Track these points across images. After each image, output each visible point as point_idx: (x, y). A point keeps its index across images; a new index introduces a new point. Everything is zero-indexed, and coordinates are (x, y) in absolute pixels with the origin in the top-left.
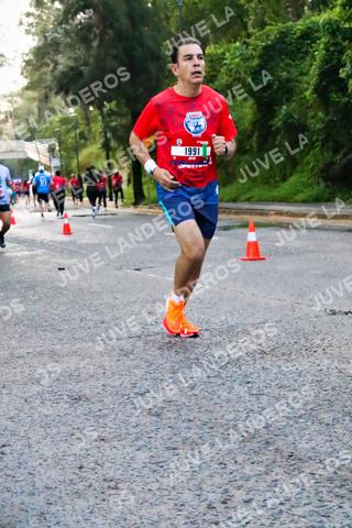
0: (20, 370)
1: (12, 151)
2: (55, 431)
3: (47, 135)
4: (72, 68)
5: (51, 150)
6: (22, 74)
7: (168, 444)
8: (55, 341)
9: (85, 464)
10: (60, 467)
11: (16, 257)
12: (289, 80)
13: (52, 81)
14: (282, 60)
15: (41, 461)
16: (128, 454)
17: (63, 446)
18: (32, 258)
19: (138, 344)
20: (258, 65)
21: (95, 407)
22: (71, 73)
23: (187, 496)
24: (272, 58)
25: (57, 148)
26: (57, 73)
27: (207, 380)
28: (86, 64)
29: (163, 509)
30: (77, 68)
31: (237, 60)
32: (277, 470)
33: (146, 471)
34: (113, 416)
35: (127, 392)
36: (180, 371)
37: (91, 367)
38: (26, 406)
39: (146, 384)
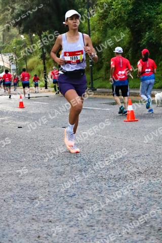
2: (22, 217)
3: (8, 51)
4: (23, 11)
5: (11, 59)
7: (88, 224)
8: (19, 168)
9: (41, 235)
10: (27, 237)
12: (150, 17)
14: (146, 6)
15: (16, 234)
16: (66, 229)
17: (28, 225)
19: (68, 168)
20: (132, 9)
21: (45, 204)
24: (140, 5)
25: (14, 59)
26: (14, 14)
27: (108, 188)
30: (26, 11)
31: (120, 6)
32: (152, 237)
33: (76, 238)
34: (56, 209)
35: (63, 195)
36: (92, 183)
37: (41, 181)
38: (5, 204)
39: (73, 191)
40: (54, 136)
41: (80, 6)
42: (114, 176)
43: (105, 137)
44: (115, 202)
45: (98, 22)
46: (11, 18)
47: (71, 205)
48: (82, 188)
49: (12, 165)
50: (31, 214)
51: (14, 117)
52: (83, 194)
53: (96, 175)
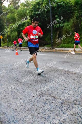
7: (3, 81)
14: (21, 27)
20: (18, 27)
23: (6, 89)
27: (9, 72)
29: (2, 91)
32: (19, 84)
41: (5, 26)
42: (11, 69)
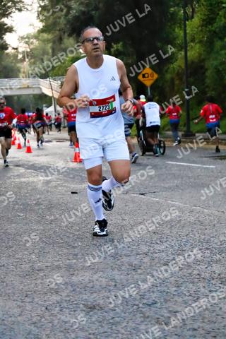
0: (39, 281)
1: (28, 87)
3: (60, 73)
4: (83, 13)
6: (38, 17)
8: (71, 257)
11: (33, 182)
13: (65, 25)
18: (48, 182)
19: (146, 260)
21: (109, 316)
22: (82, 17)
26: (70, 17)
28: (96, 9)
30: (88, 12)
34: (125, 324)
35: (137, 303)
36: (184, 285)
37: (104, 280)
38: (47, 314)
39: (153, 296)
40: (127, 208)
41: (172, 3)
42: (219, 275)
43: (205, 210)
44: (219, 317)
45: (200, 28)
46: (65, 22)
47: (149, 319)
48: (168, 293)
49: (60, 253)
50: (87, 331)
51: (65, 176)
52: (168, 302)
53: (190, 271)
